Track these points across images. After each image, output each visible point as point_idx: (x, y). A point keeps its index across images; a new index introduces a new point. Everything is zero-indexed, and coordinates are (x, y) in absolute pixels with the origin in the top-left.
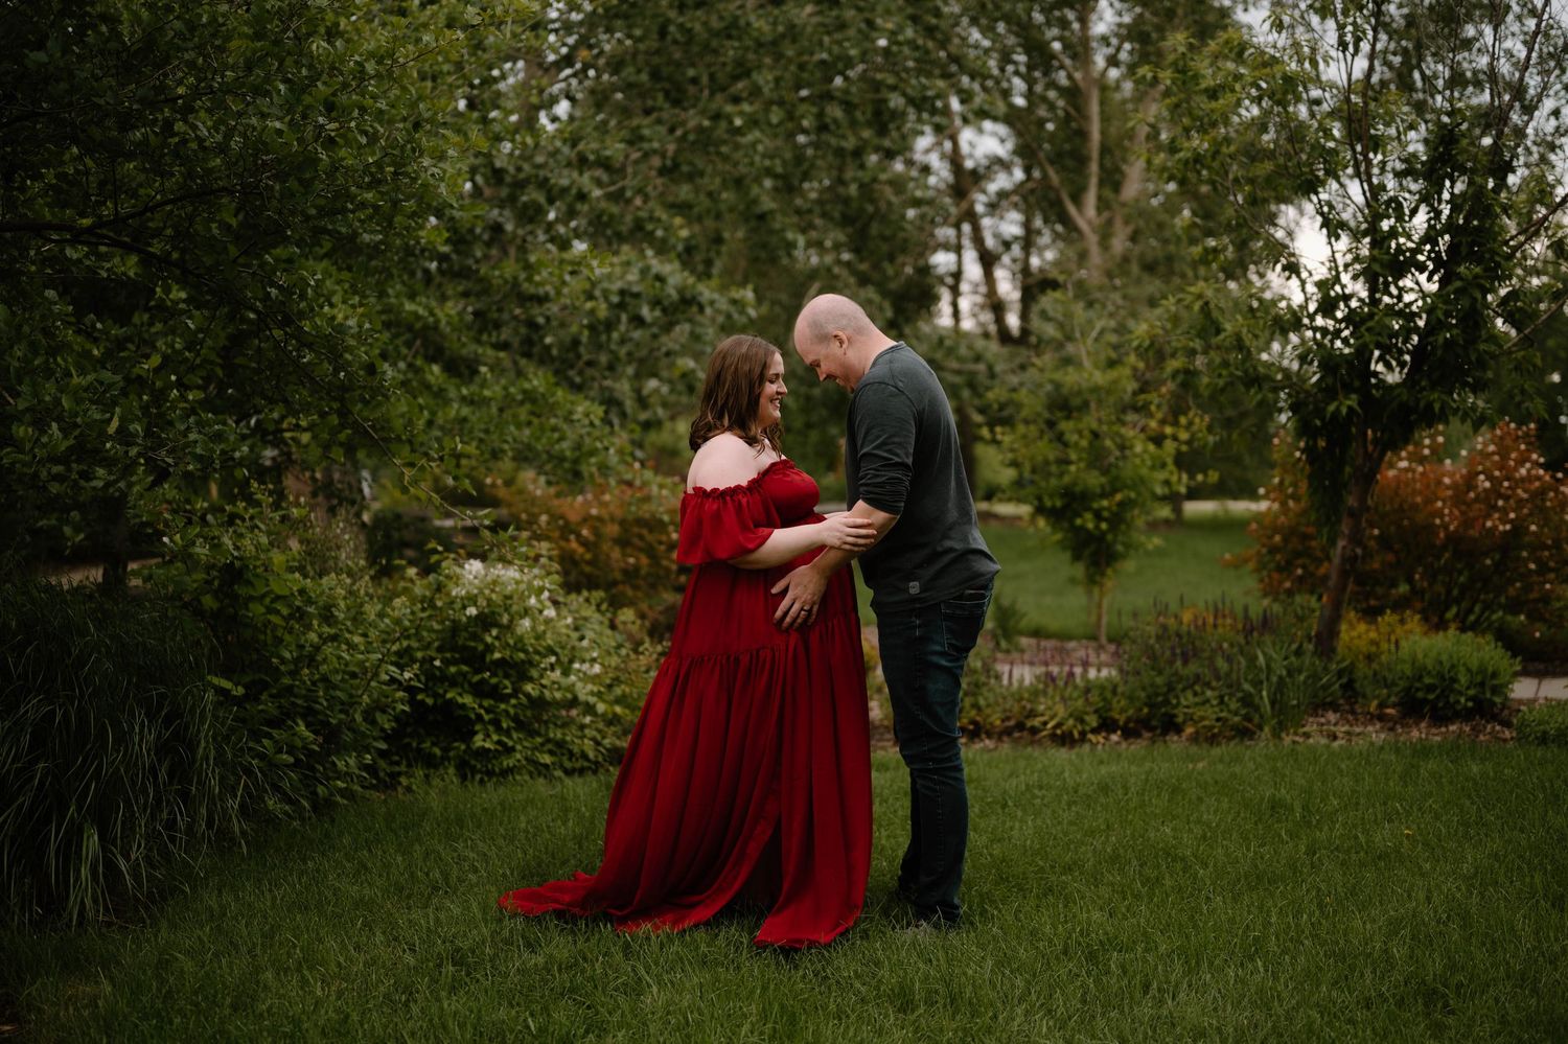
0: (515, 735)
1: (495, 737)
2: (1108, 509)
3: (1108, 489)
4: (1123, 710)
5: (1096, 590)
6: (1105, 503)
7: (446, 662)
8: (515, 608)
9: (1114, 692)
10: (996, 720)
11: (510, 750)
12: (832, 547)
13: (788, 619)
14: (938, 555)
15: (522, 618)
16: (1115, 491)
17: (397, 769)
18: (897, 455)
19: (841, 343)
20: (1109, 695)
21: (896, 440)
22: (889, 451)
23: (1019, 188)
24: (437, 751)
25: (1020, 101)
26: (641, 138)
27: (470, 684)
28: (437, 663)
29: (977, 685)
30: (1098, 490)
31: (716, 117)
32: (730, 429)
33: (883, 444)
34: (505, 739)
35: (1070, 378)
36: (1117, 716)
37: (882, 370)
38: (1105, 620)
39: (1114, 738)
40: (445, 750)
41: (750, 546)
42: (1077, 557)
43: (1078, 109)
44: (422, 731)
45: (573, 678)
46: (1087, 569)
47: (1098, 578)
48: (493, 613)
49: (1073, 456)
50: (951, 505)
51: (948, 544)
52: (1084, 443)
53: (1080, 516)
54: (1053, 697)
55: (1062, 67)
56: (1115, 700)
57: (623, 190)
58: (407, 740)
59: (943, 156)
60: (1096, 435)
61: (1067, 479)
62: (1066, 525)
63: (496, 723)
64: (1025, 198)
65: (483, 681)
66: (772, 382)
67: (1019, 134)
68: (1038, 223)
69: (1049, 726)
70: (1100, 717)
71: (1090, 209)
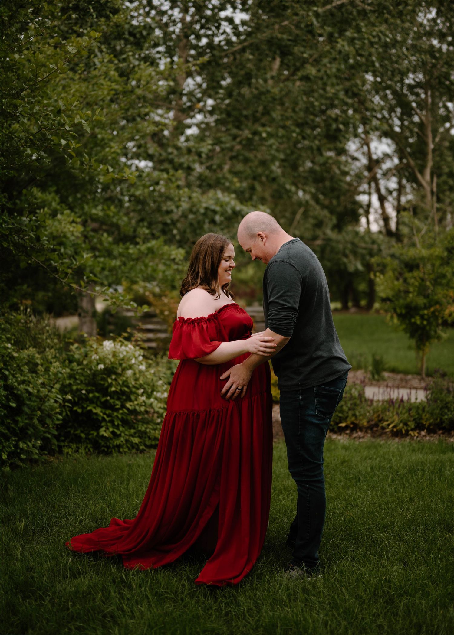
0: (121, 429)
1: (111, 429)
2: (428, 315)
3: (427, 305)
4: (427, 420)
5: (421, 353)
6: (426, 312)
7: (88, 392)
8: (124, 365)
9: (423, 410)
10: (365, 423)
11: (118, 436)
12: (253, 353)
13: (229, 394)
14: (313, 359)
15: (128, 369)
16: (430, 306)
17: (62, 444)
18: (289, 302)
19: (262, 239)
20: (421, 412)
21: (289, 294)
22: (285, 301)
23: (396, 167)
24: (83, 435)
25: (397, 129)
26: (221, 142)
27: (101, 403)
28: (84, 392)
29: (355, 404)
30: (423, 306)
31: (255, 133)
32: (201, 284)
33: (281, 296)
34: (116, 431)
35: (412, 253)
36: (425, 423)
37: (284, 253)
38: (425, 367)
39: (423, 433)
40: (87, 435)
41: (208, 350)
42: (412, 336)
43: (423, 133)
44: (76, 425)
45: (152, 400)
46: (417, 342)
47: (422, 347)
48: (113, 367)
49: (411, 289)
50: (322, 331)
51: (320, 353)
52: (417, 284)
53: (414, 317)
54: (393, 412)
55: (417, 114)
56: (424, 415)
57: (212, 165)
58: (69, 429)
59: (363, 154)
60: (422, 280)
61: (408, 300)
62: (407, 321)
63: (112, 422)
64: (398, 172)
65: (107, 401)
66: (227, 261)
67: (397, 144)
68: (404, 181)
69: (391, 427)
70: (416, 422)
71: (428, 177)
